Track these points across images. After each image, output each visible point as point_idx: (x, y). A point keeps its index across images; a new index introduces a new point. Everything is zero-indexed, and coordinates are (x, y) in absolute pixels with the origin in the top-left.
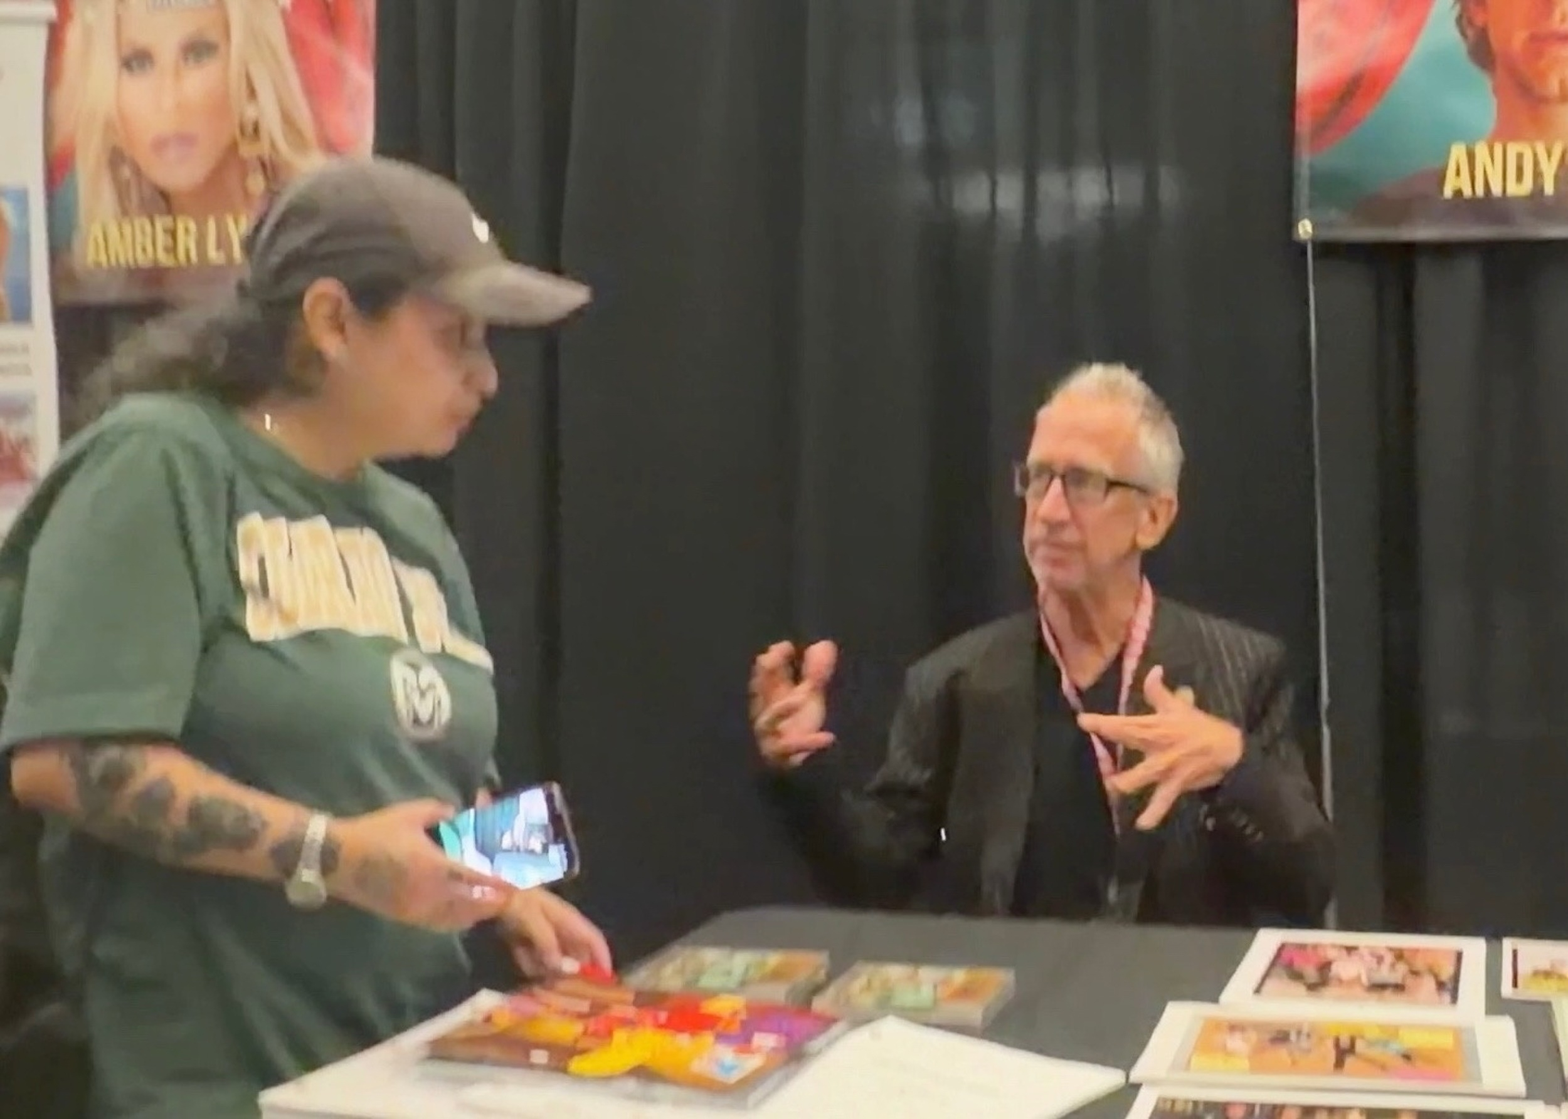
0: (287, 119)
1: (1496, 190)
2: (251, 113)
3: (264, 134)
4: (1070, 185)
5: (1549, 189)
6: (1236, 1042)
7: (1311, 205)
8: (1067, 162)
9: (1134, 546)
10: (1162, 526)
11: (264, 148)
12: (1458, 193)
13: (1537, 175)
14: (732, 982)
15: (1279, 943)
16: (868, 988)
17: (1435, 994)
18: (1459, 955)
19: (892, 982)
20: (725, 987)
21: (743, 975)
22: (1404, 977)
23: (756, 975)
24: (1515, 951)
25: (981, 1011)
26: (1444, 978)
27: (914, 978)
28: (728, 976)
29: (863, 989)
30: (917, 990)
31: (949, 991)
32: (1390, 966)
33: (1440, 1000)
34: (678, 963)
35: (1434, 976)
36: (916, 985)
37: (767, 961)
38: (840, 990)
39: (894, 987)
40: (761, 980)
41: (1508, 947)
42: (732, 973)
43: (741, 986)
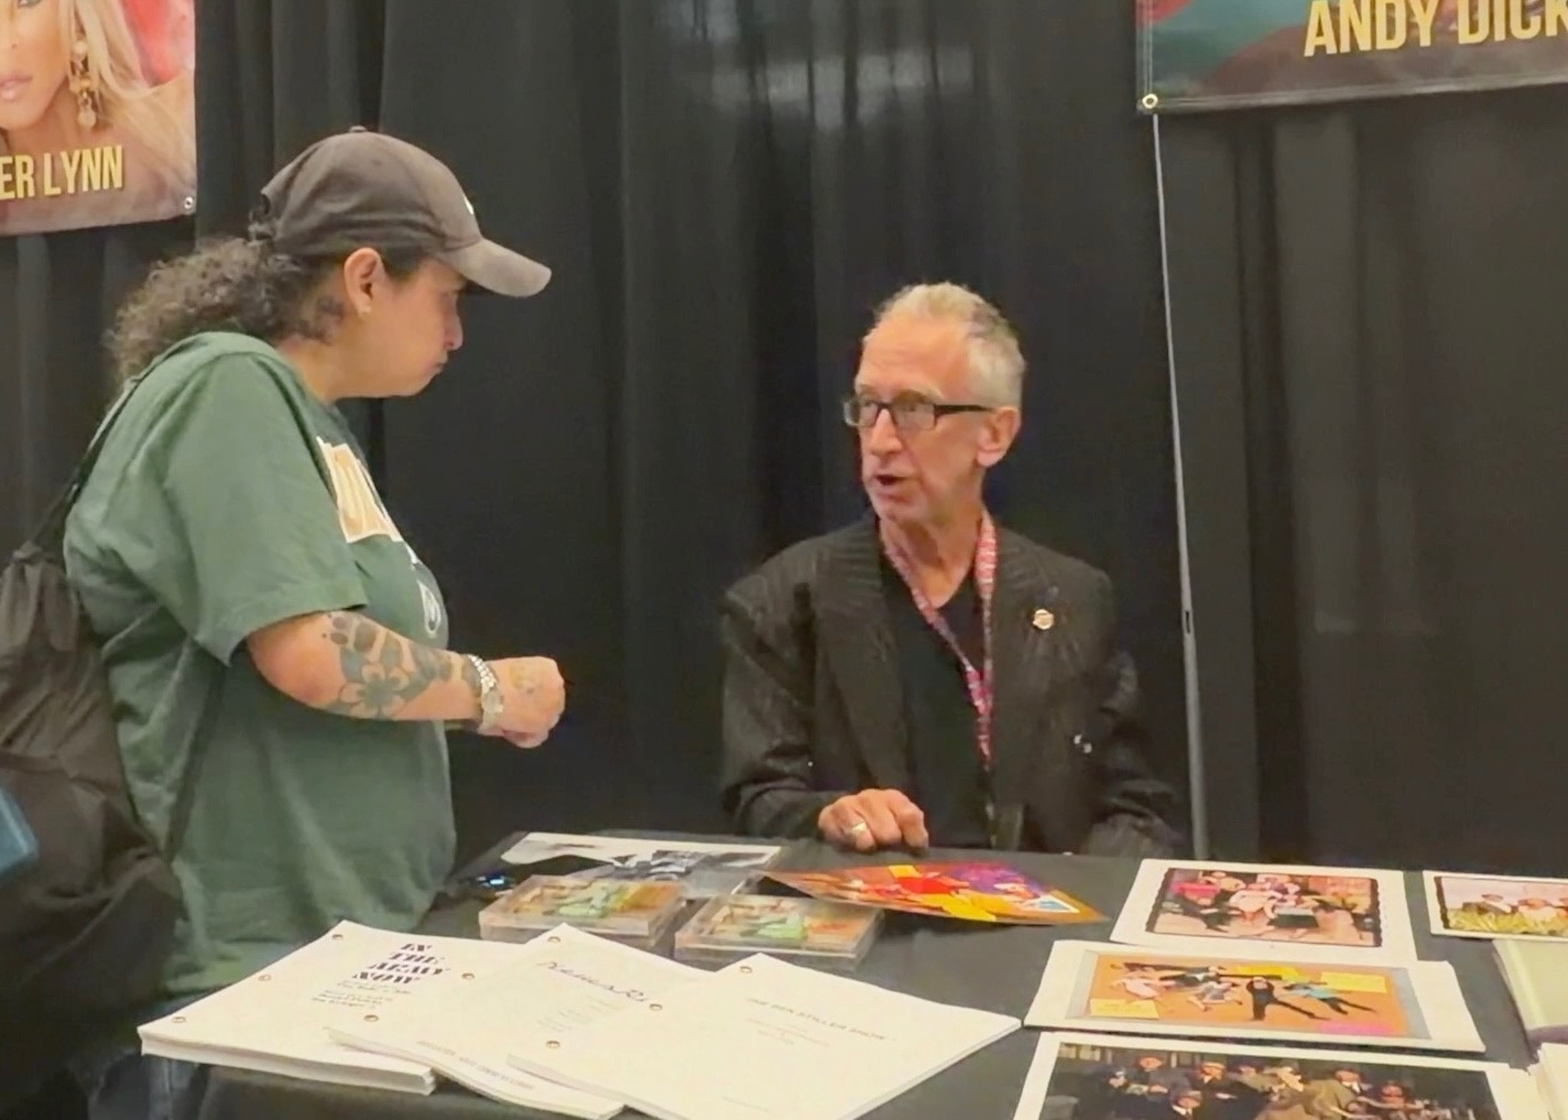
0: (114, 53)
1: (1364, 45)
2: (80, 48)
3: (93, 72)
4: (892, 70)
5: (1425, 40)
6: (1136, 983)
7: (1156, 78)
8: (890, 45)
9: (976, 464)
10: (1005, 442)
11: (94, 84)
12: (1321, 49)
13: (1411, 26)
14: (593, 912)
15: (1166, 870)
16: (730, 918)
17: (1354, 930)
18: (1374, 884)
19: (755, 913)
20: (586, 917)
21: (604, 904)
22: (1315, 909)
23: (617, 904)
24: (1438, 881)
25: (853, 945)
26: (1360, 910)
27: (778, 909)
28: (588, 905)
29: (725, 919)
30: (783, 921)
31: (817, 922)
32: (1296, 897)
33: (1361, 938)
34: (537, 891)
35: (1348, 908)
36: (781, 916)
37: (627, 889)
38: (703, 920)
39: (757, 918)
40: (623, 911)
41: (1429, 876)
42: (593, 903)
43: (602, 916)
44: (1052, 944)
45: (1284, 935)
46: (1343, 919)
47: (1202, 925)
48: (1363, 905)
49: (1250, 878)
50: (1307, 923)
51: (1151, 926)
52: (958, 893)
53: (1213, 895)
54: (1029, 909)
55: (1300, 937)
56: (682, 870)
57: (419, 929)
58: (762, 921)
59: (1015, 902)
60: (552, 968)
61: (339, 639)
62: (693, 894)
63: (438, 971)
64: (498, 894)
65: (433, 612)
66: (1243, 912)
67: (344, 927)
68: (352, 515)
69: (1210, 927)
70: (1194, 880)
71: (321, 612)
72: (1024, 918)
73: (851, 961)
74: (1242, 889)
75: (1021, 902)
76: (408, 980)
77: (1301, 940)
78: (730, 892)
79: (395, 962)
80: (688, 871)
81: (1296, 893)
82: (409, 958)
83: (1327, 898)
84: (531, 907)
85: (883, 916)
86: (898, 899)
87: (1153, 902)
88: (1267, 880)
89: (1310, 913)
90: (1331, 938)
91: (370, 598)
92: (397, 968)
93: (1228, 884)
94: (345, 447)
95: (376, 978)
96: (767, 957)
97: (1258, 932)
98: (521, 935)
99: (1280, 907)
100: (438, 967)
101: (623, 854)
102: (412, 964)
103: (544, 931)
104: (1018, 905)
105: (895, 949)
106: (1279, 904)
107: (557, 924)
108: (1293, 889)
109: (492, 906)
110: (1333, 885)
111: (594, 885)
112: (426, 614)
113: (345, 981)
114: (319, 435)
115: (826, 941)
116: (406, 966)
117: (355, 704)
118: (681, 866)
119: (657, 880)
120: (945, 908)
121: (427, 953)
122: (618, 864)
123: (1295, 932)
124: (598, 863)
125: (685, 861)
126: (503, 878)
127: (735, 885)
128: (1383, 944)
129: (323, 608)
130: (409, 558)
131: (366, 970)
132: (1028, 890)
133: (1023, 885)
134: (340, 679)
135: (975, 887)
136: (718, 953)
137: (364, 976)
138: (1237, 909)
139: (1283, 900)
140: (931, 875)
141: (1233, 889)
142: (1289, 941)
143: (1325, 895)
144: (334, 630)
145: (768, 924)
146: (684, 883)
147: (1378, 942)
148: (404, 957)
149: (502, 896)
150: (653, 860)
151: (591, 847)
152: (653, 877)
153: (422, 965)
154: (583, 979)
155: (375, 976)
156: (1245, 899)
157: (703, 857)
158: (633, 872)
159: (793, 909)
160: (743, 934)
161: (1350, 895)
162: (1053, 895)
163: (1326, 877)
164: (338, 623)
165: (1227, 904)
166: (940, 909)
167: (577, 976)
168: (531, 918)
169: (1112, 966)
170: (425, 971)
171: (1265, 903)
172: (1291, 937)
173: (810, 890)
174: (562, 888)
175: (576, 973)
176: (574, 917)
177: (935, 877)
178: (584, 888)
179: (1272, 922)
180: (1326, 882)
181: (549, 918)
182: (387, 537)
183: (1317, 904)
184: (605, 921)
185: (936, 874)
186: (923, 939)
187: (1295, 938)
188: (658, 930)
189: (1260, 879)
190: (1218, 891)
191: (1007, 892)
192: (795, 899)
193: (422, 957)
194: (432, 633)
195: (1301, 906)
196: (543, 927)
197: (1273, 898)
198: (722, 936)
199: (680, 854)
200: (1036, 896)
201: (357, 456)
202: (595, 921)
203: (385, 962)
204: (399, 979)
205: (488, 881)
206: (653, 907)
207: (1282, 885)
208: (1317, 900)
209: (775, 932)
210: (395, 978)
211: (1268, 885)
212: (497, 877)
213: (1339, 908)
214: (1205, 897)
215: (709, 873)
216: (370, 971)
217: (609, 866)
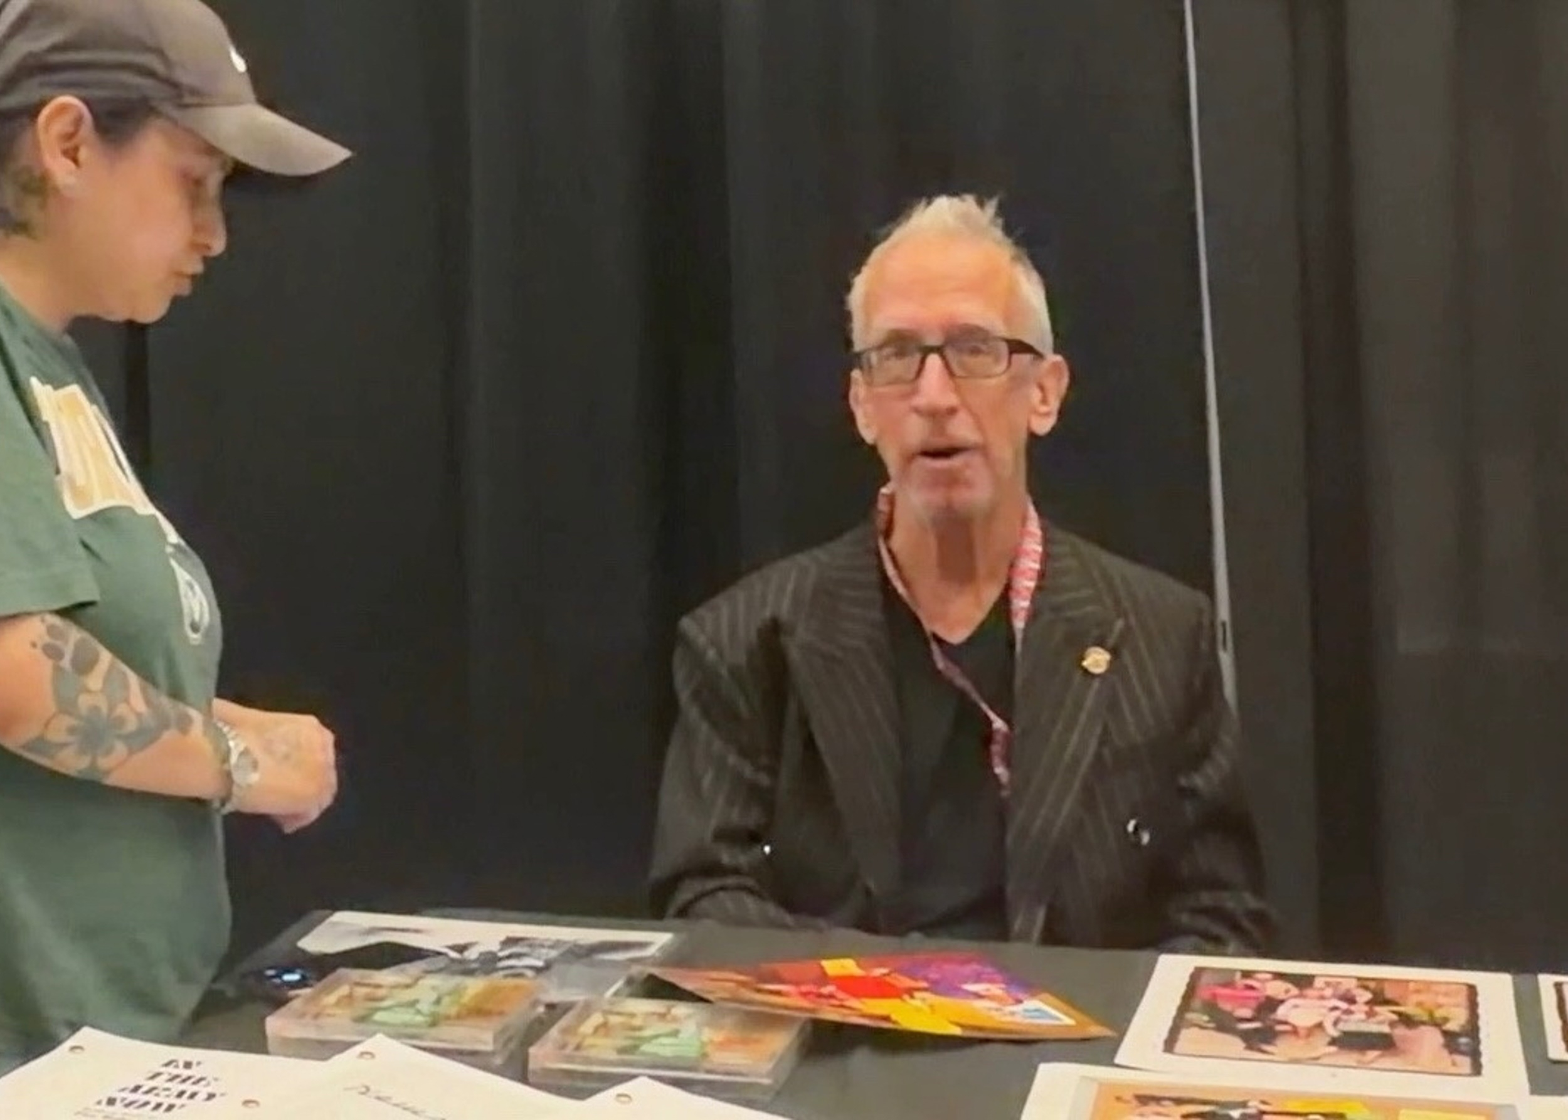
10: (1054, 404)
14: (419, 1019)
15: (1191, 970)
16: (603, 1029)
17: (1445, 1053)
18: (1472, 990)
19: (637, 1022)
20: (406, 1025)
21: (433, 1009)
22: (1392, 1024)
23: (448, 1007)
24: (1558, 987)
25: (768, 1066)
26: (1452, 1026)
27: (669, 1017)
28: (412, 1011)
29: (596, 1030)
30: (675, 1033)
31: (718, 1036)
32: (1366, 1008)
33: (1454, 1064)
34: (344, 990)
35: (1437, 1023)
36: (674, 1026)
37: (465, 988)
38: (565, 1031)
39: (640, 1028)
40: (459, 1017)
41: (1546, 981)
42: (419, 1006)
43: (434, 1024)
44: (1036, 1069)
45: (1352, 1058)
46: (1432, 1038)
47: (1236, 1045)
48: (1457, 1020)
49: (1303, 982)
50: (1384, 1043)
51: (1170, 1045)
52: (912, 997)
53: (1254, 1004)
54: (1009, 1019)
55: (1372, 1062)
56: (540, 963)
57: (183, 1038)
58: (647, 1033)
59: (990, 1009)
60: (363, 1093)
61: (53, 652)
62: (555, 996)
63: (211, 1096)
64: (292, 993)
65: (197, 609)
66: (1294, 1027)
67: (86, 1035)
68: (80, 481)
69: (1250, 1047)
70: (1229, 984)
71: (30, 614)
72: (999, 1031)
73: (764, 1089)
74: (1295, 997)
75: (997, 1010)
76: (170, 1107)
77: (1375, 1065)
78: (602, 994)
79: (152, 1084)
80: (548, 966)
81: (1368, 1003)
82: (172, 1079)
83: (1409, 1009)
84: (338, 1011)
85: (809, 1028)
86: (833, 1006)
87: (1173, 1012)
88: (1328, 984)
89: (1386, 1029)
90: (1414, 1064)
91: (103, 593)
92: (155, 1092)
93: (1276, 989)
94: (75, 389)
95: (127, 1105)
96: (651, 1082)
97: (1314, 1055)
98: (325, 1049)
99: (1346, 1021)
100: (210, 1090)
101: (461, 941)
102: (177, 1087)
103: (355, 1043)
104: (993, 1013)
105: (825, 1071)
106: (1345, 1017)
107: (372, 1034)
108: (1364, 996)
109: (283, 1010)
110: (1418, 991)
111: (421, 982)
112: (186, 611)
113: (86, 1109)
114: (34, 375)
115: (731, 1062)
116: (168, 1089)
117: (64, 745)
118: (539, 958)
119: (506, 976)
120: (894, 1017)
121: (195, 1072)
122: (453, 955)
123: (1364, 1054)
124: (426, 953)
125: (544, 951)
126: (299, 971)
127: (611, 985)
128: (1484, 1071)
129: (33, 608)
130: (163, 536)
131: (113, 1095)
132: (1007, 991)
133: (1003, 986)
134: (51, 706)
135: (935, 987)
136: (586, 1076)
137: (111, 1102)
138: (1285, 1023)
139: (1348, 1012)
140: (879, 972)
141: (1281, 996)
142: (1354, 1068)
143: (1405, 1005)
144: (47, 639)
145: (657, 1036)
146: (542, 980)
147: (1477, 1069)
148: (165, 1077)
149: (297, 996)
150: (501, 950)
151: (417, 931)
152: (501, 973)
153: (189, 1088)
154: (405, 1109)
155: (127, 1102)
156: (1298, 1010)
157: (566, 947)
158: (474, 966)
159: (689, 1017)
160: (622, 1051)
161: (1440, 1006)
162: (1041, 1000)
163: (1408, 981)
164: (51, 630)
165: (1272, 1017)
166: (887, 1018)
167: (396, 1105)
168: (337, 1025)
169: (1118, 1099)
170: (193, 1096)
171: (1324, 1015)
172: (1359, 1062)
173: (710, 992)
174: (378, 986)
175: (394, 1101)
176: (393, 1025)
177: (885, 975)
178: (408, 986)
179: (1333, 1042)
180: (1407, 987)
181: (362, 1027)
182: (130, 510)
183: (1395, 1017)
184: (433, 1032)
185: (884, 971)
186: (861, 1060)
187: (1364, 1063)
188: (505, 1044)
189: (1319, 983)
190: (1263, 999)
191: (978, 996)
192: (690, 1004)
193: (189, 1078)
194: (195, 638)
195: (1374, 1020)
196: (355, 1038)
197: (1335, 1008)
198: (593, 1053)
199: (537, 942)
200: (1019, 1001)
201: (93, 400)
202: (423, 1031)
203: (140, 1083)
204: (159, 1106)
205: (279, 976)
206: (501, 1013)
207: (1348, 991)
208: (1394, 1012)
209: (664, 1048)
210: (153, 1105)
211: (1328, 992)
212: (290, 971)
213: (1423, 1023)
214: (1243, 1006)
215: (577, 969)
216: (119, 1096)
217: (441, 958)
